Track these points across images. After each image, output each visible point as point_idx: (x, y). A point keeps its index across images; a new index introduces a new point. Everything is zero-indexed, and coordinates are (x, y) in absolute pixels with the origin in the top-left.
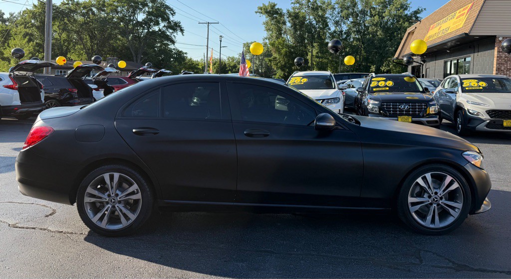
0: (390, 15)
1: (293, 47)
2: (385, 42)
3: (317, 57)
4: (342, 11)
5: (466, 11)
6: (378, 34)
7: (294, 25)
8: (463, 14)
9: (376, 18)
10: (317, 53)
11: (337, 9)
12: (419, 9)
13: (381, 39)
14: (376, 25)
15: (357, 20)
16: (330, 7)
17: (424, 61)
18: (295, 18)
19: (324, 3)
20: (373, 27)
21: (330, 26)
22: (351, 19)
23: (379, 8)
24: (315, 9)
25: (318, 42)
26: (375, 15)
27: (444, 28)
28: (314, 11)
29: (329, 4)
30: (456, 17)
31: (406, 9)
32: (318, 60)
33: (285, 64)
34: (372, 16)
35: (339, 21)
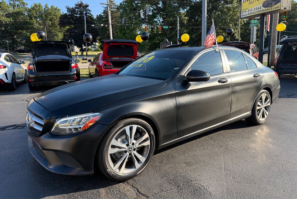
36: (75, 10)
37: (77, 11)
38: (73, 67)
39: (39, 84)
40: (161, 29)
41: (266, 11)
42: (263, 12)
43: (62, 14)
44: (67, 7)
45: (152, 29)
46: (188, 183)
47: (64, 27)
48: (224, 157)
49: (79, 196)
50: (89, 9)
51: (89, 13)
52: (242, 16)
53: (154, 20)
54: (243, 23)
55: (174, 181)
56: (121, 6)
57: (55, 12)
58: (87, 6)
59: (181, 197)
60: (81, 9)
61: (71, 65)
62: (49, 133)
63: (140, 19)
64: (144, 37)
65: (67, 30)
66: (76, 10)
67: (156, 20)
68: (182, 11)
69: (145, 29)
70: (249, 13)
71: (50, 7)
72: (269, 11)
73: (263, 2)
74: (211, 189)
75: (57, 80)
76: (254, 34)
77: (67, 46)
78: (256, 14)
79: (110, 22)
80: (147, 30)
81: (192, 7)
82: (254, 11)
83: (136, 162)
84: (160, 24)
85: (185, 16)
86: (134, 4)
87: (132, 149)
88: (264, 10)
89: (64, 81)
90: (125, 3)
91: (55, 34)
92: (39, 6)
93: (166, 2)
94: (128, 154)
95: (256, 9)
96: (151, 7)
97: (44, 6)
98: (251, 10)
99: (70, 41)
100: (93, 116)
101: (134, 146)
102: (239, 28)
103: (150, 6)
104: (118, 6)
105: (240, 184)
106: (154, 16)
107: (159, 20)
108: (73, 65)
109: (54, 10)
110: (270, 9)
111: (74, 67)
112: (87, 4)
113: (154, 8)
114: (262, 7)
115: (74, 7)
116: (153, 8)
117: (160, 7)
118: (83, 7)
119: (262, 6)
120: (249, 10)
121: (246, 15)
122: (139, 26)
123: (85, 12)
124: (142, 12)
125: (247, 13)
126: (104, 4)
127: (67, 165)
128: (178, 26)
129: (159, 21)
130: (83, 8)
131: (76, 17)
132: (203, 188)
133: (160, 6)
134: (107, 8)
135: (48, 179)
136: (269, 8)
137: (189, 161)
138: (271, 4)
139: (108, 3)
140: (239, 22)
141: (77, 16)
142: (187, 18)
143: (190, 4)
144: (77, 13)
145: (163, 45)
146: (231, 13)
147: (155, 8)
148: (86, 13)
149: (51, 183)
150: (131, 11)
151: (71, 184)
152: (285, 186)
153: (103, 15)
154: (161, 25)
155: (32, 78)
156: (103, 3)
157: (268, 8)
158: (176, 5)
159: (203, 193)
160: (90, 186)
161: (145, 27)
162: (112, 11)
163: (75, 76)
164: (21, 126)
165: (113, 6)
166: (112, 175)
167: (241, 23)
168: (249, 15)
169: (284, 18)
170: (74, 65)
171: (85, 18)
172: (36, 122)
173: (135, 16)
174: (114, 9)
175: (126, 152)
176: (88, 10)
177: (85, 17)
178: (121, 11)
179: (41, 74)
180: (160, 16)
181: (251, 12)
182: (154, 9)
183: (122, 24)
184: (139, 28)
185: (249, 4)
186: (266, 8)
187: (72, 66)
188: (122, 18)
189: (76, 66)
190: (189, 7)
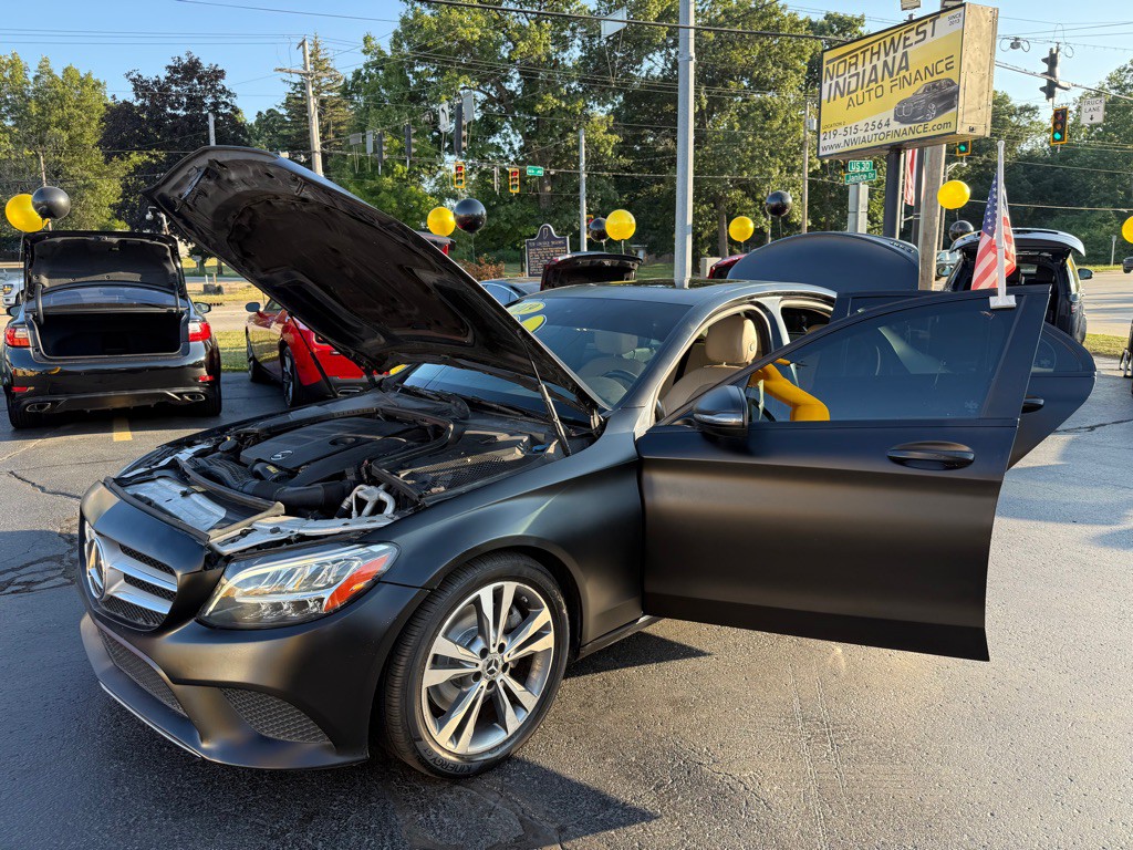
36: (169, 89)
37: (179, 95)
38: (193, 335)
39: (55, 403)
40: (518, 176)
41: (905, 138)
42: (897, 139)
43: (110, 101)
44: (134, 76)
45: (484, 174)
46: (689, 772)
47: (122, 159)
48: (795, 677)
49: (320, 843)
50: (227, 89)
51: (226, 105)
52: (824, 149)
53: (490, 141)
54: (819, 166)
55: (642, 769)
56: (359, 82)
57: (81, 95)
58: (219, 74)
59: (672, 821)
60: (195, 85)
61: (188, 329)
62: (196, 621)
63: (435, 134)
64: (467, 218)
65: (137, 168)
66: (174, 88)
67: (496, 139)
68: (599, 112)
69: (457, 175)
70: (847, 138)
71: (59, 73)
72: (917, 136)
73: (895, 104)
74: (769, 790)
75: (130, 389)
76: (860, 211)
77: (169, 254)
78: (873, 144)
79: (317, 144)
80: (463, 178)
81: (632, 98)
82: (866, 134)
83: (509, 711)
84: (512, 158)
85: (610, 131)
86: (411, 76)
87: (496, 665)
88: (897, 131)
89: (159, 391)
90: (373, 71)
91: (85, 186)
92: (13, 65)
93: (537, 75)
94: (484, 682)
95: (870, 127)
96: (479, 90)
97: (36, 68)
98: (853, 130)
99: (149, 216)
100: (364, 557)
101: (505, 656)
102: (804, 184)
103: (475, 84)
104: (345, 83)
105: (857, 766)
106: (489, 126)
107: (510, 139)
108: (194, 328)
109: (75, 83)
110: (921, 129)
111: (196, 337)
112: (219, 68)
113: (488, 94)
114: (892, 121)
115: (162, 79)
116: (484, 92)
117: (513, 93)
118: (200, 79)
119: (892, 117)
120: (848, 130)
121: (838, 146)
122: (430, 163)
123: (209, 101)
124: (444, 108)
125: (840, 139)
126: (290, 72)
127: (271, 735)
128: (583, 168)
129: (508, 147)
130: (200, 83)
131: (174, 116)
132: (742, 789)
133: (514, 89)
134: (303, 86)
135: (189, 789)
136: (917, 125)
137: (681, 693)
138: (924, 113)
139: (305, 68)
140: (804, 161)
141: (178, 112)
142: (615, 138)
143: (625, 85)
144: (178, 101)
145: (536, 247)
146: (777, 124)
147: (492, 93)
148: (216, 105)
149: (202, 803)
150: (401, 101)
151: (279, 800)
152: (996, 765)
153: (283, 112)
154: (516, 160)
155: (26, 381)
156: (287, 67)
157: (912, 126)
158: (573, 86)
159: (744, 804)
160: (350, 802)
161: (457, 168)
162: (323, 102)
163: (203, 371)
164: (19, 584)
165: (325, 81)
166: (431, 762)
167: (811, 165)
168: (847, 149)
169: (961, 152)
170: (199, 331)
171: (211, 123)
172: (129, 579)
173: (414, 123)
174: (331, 91)
175: (477, 676)
176: (224, 91)
177: (212, 118)
178: (360, 99)
179: (59, 365)
180: (512, 126)
181: (853, 136)
182: (491, 100)
183: (365, 151)
184: (430, 169)
185: (849, 105)
186: (907, 126)
187: (190, 332)
188: (364, 131)
189: (206, 332)
190: (621, 98)
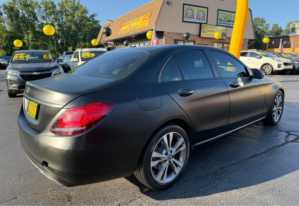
0: (78, 16)
1: (11, 33)
2: (77, 33)
3: (32, 41)
4: (46, 10)
5: (148, 17)
6: (72, 27)
7: (10, 17)
8: (146, 19)
9: (70, 16)
10: (32, 38)
11: (42, 8)
12: (94, 14)
13: (74, 31)
14: (70, 21)
15: (57, 17)
16: (37, 6)
17: (117, 45)
18: (11, 10)
19: (32, 2)
20: (69, 23)
21: (38, 19)
22: (53, 16)
23: (71, 11)
24: (26, 6)
25: (32, 30)
26: (69, 15)
27: (134, 26)
28: (26, 7)
29: (37, 3)
30: (141, 20)
31: (86, 13)
32: (32, 42)
33: (7, 45)
34: (66, 15)
35: (45, 17)
